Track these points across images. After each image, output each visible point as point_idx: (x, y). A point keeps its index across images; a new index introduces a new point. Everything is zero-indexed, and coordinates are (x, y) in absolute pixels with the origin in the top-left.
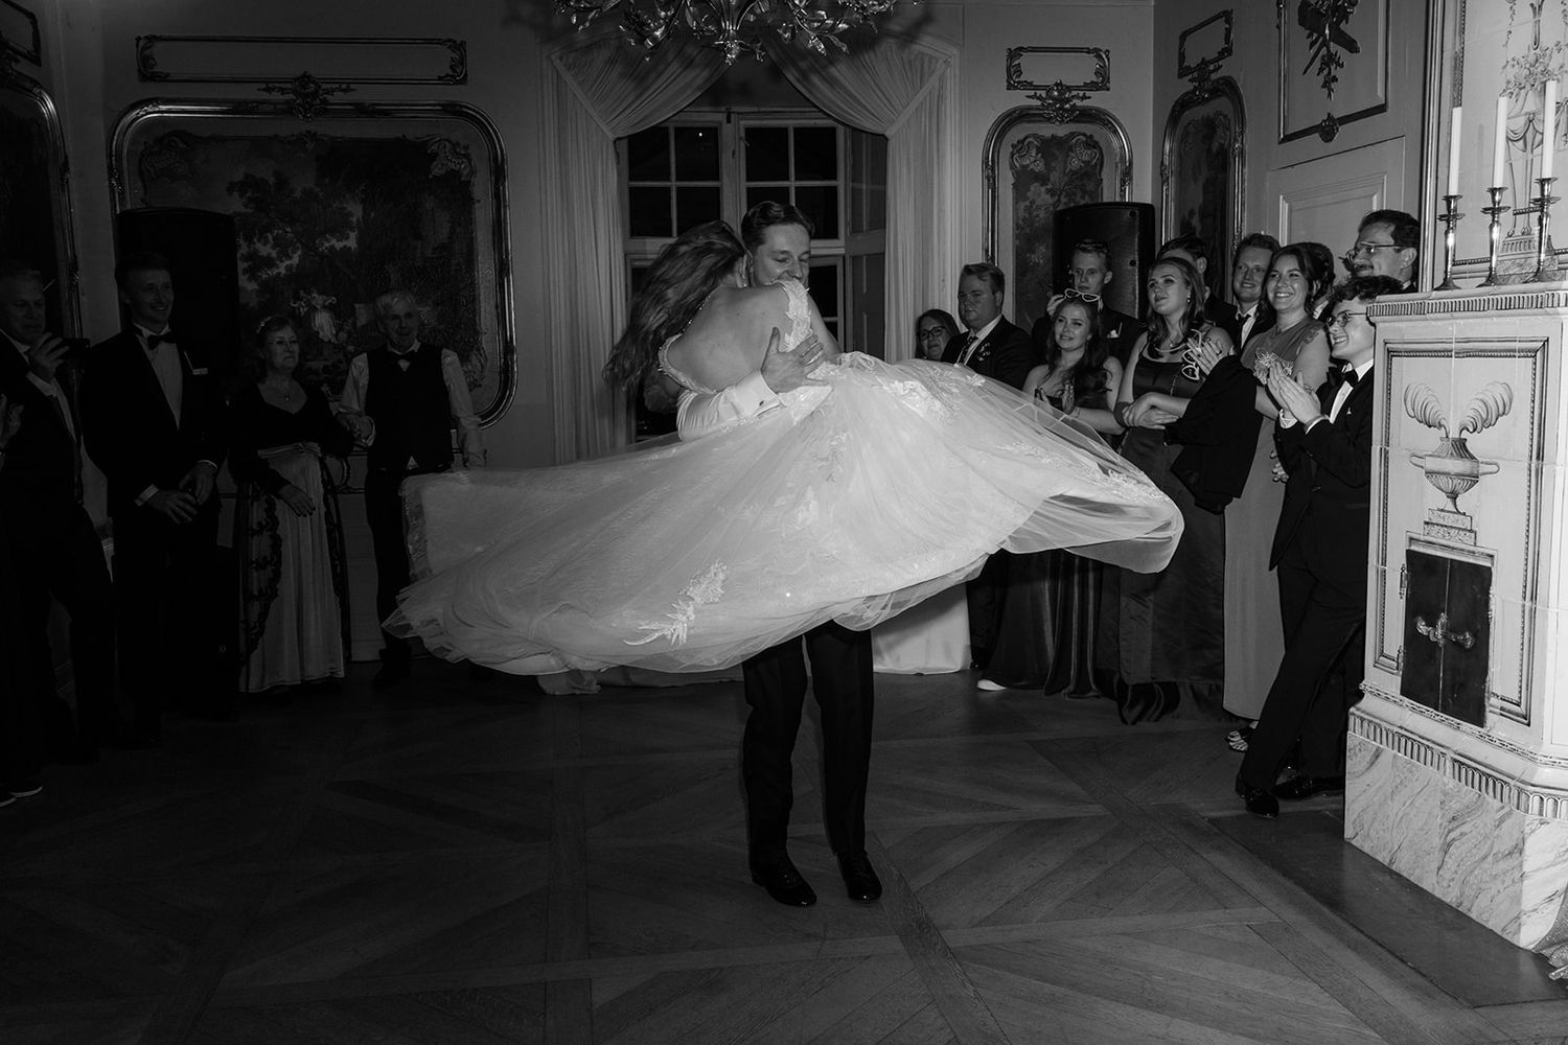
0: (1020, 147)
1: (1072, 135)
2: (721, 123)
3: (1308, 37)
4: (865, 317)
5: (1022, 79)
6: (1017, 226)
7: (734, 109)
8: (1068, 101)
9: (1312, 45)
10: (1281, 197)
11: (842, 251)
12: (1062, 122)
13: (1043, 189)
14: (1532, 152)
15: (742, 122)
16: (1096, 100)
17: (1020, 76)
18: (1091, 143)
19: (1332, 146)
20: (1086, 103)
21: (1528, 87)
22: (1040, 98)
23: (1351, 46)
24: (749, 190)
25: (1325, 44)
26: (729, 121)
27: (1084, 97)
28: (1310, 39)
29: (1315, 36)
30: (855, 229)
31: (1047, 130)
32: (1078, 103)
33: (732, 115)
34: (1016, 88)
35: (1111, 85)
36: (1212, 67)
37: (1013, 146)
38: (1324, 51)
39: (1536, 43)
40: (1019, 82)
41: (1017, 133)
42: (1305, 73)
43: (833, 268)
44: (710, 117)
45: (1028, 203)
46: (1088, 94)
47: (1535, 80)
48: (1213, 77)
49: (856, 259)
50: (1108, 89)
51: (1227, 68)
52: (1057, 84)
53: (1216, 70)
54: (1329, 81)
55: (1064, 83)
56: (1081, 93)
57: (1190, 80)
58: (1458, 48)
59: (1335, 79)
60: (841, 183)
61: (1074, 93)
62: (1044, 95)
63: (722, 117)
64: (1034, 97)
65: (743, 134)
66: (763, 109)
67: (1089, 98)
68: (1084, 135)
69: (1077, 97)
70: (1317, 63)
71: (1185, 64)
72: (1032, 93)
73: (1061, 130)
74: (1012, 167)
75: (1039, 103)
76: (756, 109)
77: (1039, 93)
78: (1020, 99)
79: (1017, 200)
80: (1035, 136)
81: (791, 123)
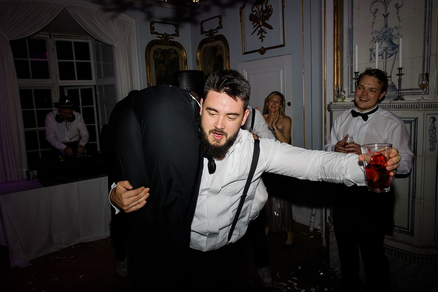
0: (156, 52)
1: (170, 49)
2: (47, 38)
3: (253, 24)
4: (105, 105)
5: (155, 31)
6: (157, 77)
7: (52, 34)
8: (168, 39)
9: (254, 27)
10: (244, 70)
11: (95, 84)
12: (167, 45)
13: (163, 66)
14: (386, 59)
15: (55, 39)
16: (176, 39)
17: (154, 30)
18: (176, 52)
19: (263, 56)
20: (173, 40)
21: (383, 40)
22: (160, 37)
23: (270, 28)
24: (59, 62)
25: (260, 26)
26: (50, 38)
27: (172, 38)
28: (254, 25)
29: (256, 24)
30: (99, 76)
31: (163, 47)
32: (171, 40)
33: (52, 36)
34: (153, 34)
35: (180, 35)
36: (214, 32)
37: (154, 52)
38: (259, 29)
39: (386, 26)
40: (154, 32)
41: (155, 48)
42: (252, 34)
43: (91, 89)
44: (44, 36)
45: (159, 70)
46: (174, 37)
47: (386, 38)
48: (215, 34)
49: (99, 86)
50: (179, 36)
51: (220, 32)
52: (165, 34)
53: (216, 33)
54: (262, 38)
55: (167, 33)
56: (172, 37)
57: (205, 35)
58: (350, 27)
59: (264, 37)
60: (92, 61)
61: (170, 37)
62: (161, 37)
63: (48, 36)
64: (158, 37)
65: (55, 43)
66: (63, 35)
67: (174, 38)
68: (173, 49)
69: (171, 38)
70: (257, 32)
71: (203, 30)
72: (158, 36)
73: (167, 48)
74: (154, 58)
75: (160, 39)
76: (60, 34)
77: (160, 36)
78: (155, 37)
79: (156, 69)
80: (160, 49)
81: (73, 40)
